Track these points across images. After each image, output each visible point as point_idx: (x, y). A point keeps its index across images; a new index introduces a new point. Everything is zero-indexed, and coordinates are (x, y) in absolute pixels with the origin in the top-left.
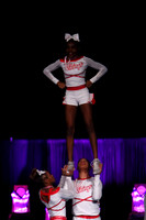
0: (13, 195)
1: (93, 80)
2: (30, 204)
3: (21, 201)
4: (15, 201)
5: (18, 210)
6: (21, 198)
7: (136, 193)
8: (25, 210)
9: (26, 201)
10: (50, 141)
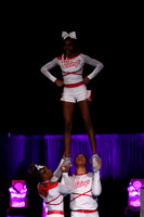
0: (11, 190)
1: (90, 77)
2: (28, 199)
3: (18, 196)
4: (13, 195)
5: (15, 205)
6: (18, 192)
7: (132, 188)
8: (22, 204)
9: (24, 195)
10: (47, 137)
